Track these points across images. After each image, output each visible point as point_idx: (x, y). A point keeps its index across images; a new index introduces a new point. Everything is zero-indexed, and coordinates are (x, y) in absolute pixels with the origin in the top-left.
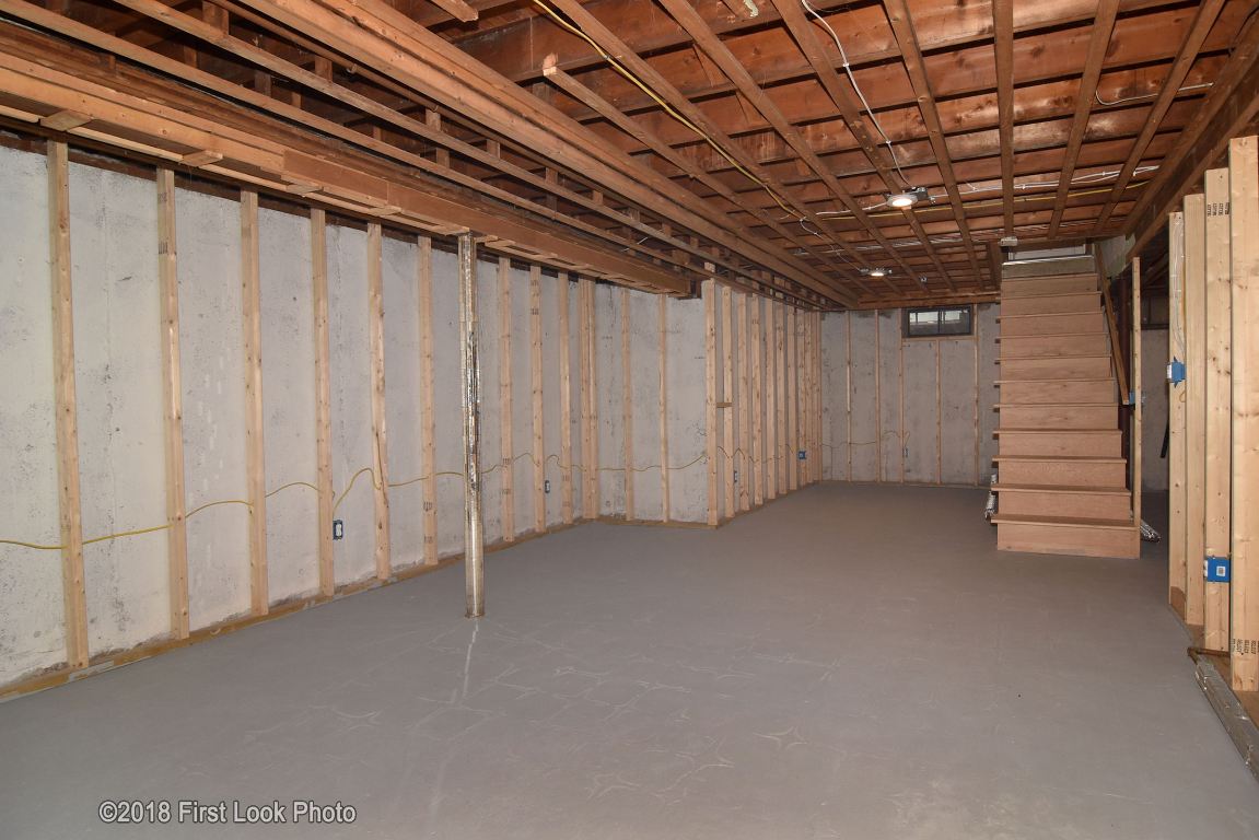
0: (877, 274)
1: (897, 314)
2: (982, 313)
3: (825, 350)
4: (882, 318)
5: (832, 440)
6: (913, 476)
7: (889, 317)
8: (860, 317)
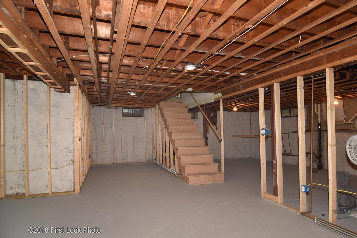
0: (133, 94)
1: (120, 109)
2: (148, 111)
3: (93, 119)
4: (115, 110)
5: (96, 150)
6: (126, 161)
7: (117, 109)
8: (107, 108)
